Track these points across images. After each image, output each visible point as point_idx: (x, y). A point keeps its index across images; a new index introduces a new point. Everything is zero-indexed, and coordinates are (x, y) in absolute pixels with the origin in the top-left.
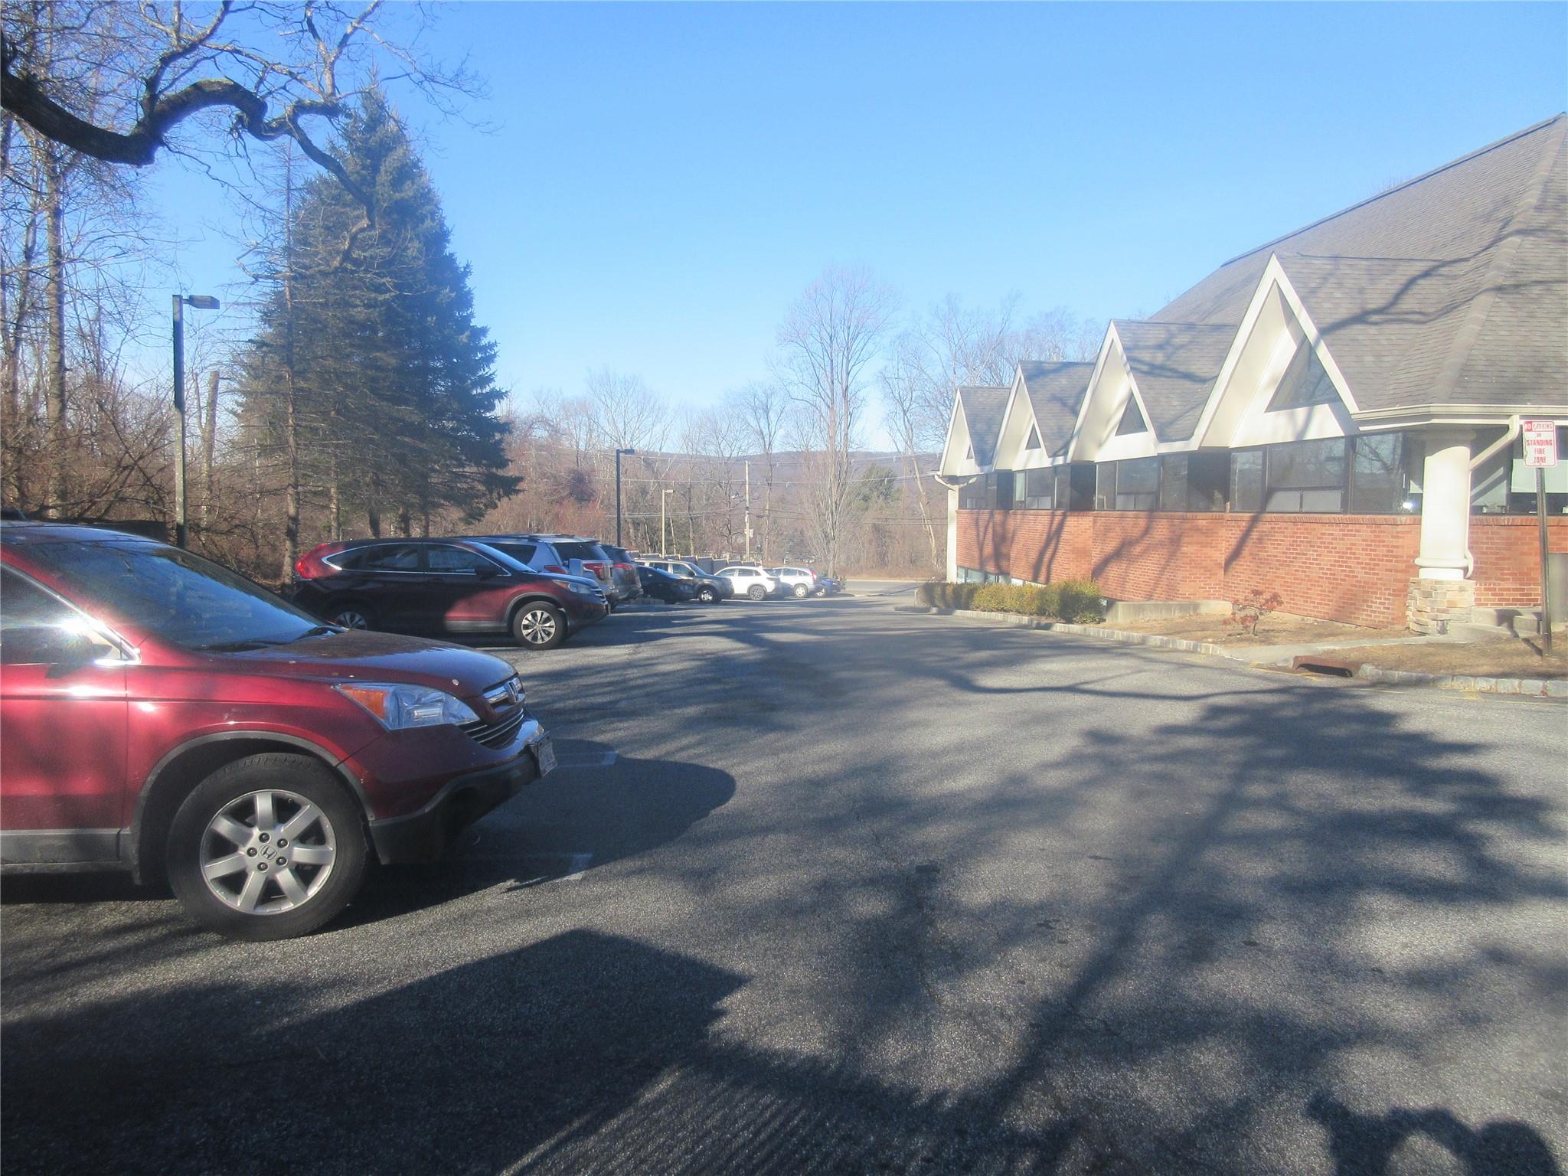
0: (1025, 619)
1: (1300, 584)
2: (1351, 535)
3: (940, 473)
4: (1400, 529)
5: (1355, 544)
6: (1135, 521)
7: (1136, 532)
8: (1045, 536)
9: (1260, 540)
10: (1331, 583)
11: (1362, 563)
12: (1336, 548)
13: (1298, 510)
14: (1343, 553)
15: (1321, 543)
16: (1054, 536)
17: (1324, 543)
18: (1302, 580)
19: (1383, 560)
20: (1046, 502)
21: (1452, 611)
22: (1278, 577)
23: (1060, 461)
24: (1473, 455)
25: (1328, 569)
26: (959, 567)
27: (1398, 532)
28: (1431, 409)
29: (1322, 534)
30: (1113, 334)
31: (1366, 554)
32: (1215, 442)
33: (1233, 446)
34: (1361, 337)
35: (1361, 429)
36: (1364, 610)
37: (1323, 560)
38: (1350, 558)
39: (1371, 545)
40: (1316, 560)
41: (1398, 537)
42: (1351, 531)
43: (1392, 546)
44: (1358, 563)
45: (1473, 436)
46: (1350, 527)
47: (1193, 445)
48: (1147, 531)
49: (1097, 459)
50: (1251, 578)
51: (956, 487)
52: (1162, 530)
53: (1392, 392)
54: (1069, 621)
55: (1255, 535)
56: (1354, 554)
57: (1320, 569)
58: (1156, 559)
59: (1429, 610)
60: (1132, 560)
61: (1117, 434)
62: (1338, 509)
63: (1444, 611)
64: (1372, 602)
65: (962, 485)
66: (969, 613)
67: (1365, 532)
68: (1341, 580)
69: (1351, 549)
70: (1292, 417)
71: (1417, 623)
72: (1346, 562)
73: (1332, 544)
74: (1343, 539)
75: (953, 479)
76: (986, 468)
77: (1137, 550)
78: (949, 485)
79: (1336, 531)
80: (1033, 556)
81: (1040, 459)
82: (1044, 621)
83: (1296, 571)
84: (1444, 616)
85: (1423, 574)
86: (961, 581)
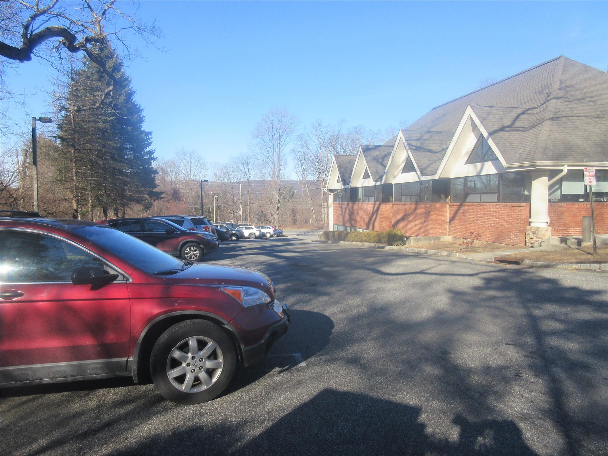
0: (372, 245)
1: (481, 229)
2: (501, 210)
3: (326, 188)
4: (522, 208)
5: (503, 214)
6: (409, 207)
7: (411, 210)
8: (371, 212)
9: (463, 213)
10: (493, 229)
11: (506, 221)
12: (495, 215)
13: (479, 201)
14: (498, 217)
15: (489, 213)
16: (375, 212)
17: (490, 213)
18: (482, 227)
19: (515, 220)
20: (372, 199)
21: (543, 238)
22: (472, 227)
23: (379, 183)
24: (549, 180)
25: (492, 223)
26: (334, 224)
27: (521, 209)
28: (537, 163)
29: (489, 210)
30: (401, 135)
31: (508, 218)
32: (444, 176)
33: (451, 177)
34: (504, 137)
35: (508, 171)
36: (508, 238)
37: (490, 220)
38: (502, 219)
39: (510, 214)
40: (487, 220)
41: (521, 211)
42: (502, 209)
43: (519, 214)
44: (505, 221)
45: (549, 173)
46: (501, 207)
47: (436, 177)
48: (415, 210)
49: (393, 183)
50: (460, 227)
51: (332, 194)
52: (421, 209)
53: (519, 157)
54: (391, 245)
55: (461, 211)
56: (503, 217)
57: (489, 223)
58: (420, 220)
59: (535, 238)
60: (409, 221)
61: (402, 173)
62: (496, 200)
63: (541, 239)
64: (511, 235)
65: (334, 193)
66: (346, 242)
67: (507, 209)
68: (498, 227)
69: (502, 216)
70: (475, 166)
71: (530, 243)
72: (500, 221)
73: (494, 214)
74: (498, 212)
75: (331, 191)
76: (346, 186)
77: (412, 217)
78: (330, 193)
79: (495, 209)
80: (366, 220)
81: (370, 182)
82: (381, 245)
83: (479, 224)
84: (540, 240)
85: (532, 225)
86: (336, 230)
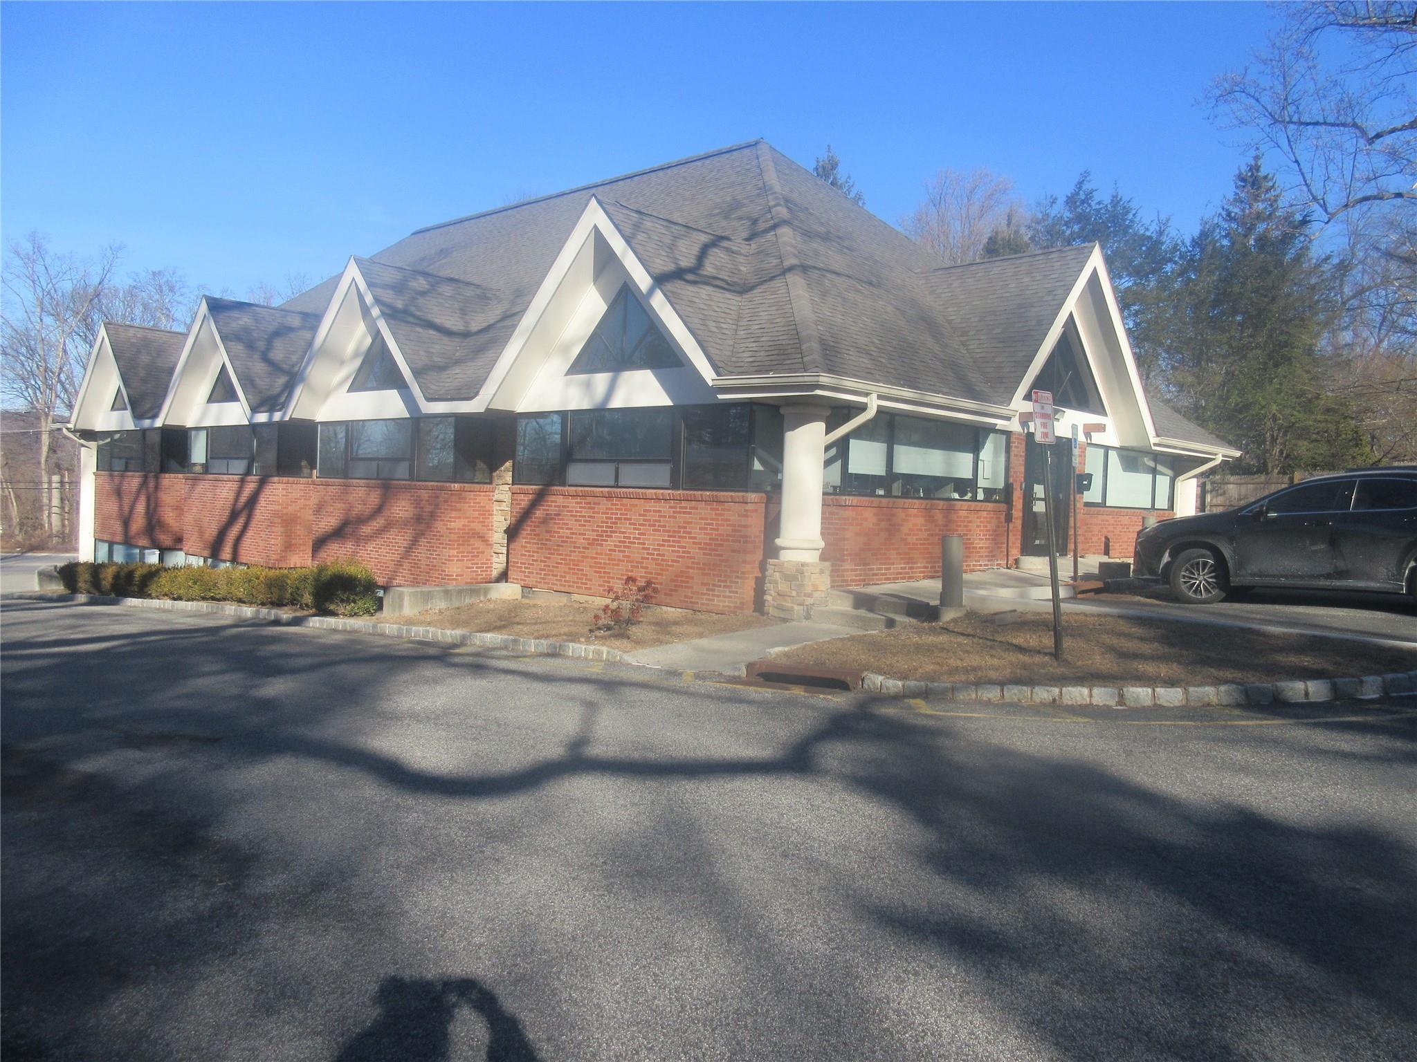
1: (618, 565)
2: (684, 513)
3: (71, 426)
4: (749, 507)
5: (691, 523)
6: (362, 496)
7: (368, 509)
10: (659, 564)
11: (700, 544)
12: (665, 526)
13: (612, 483)
14: (674, 531)
15: (644, 520)
16: (242, 512)
17: (649, 520)
18: (619, 560)
19: (728, 541)
20: (239, 466)
21: (816, 594)
22: (587, 557)
23: (262, 418)
24: (827, 432)
25: (655, 550)
26: (97, 540)
27: (746, 511)
28: (821, 379)
29: (645, 511)
30: (353, 272)
31: (705, 534)
32: (503, 404)
33: (520, 408)
34: (697, 300)
35: (720, 397)
36: (704, 594)
37: (648, 540)
38: (685, 537)
39: (712, 524)
40: (639, 539)
41: (746, 516)
42: (686, 508)
43: (739, 526)
44: (694, 543)
45: (828, 413)
46: (684, 504)
47: (476, 406)
48: (379, 509)
49: (319, 418)
50: (549, 558)
51: (93, 445)
55: (539, 513)
56: (690, 533)
57: (644, 549)
58: (399, 539)
59: (794, 593)
60: (358, 540)
61: (349, 391)
62: (667, 484)
63: (810, 596)
64: (714, 585)
65: (101, 442)
67: (704, 510)
68: (673, 561)
69: (686, 528)
70: (588, 386)
71: (779, 608)
72: (679, 542)
73: (660, 521)
74: (675, 517)
75: (88, 435)
76: (147, 423)
77: (366, 530)
78: (82, 441)
79: (664, 508)
80: (212, 531)
81: (235, 414)
83: (610, 550)
84: (809, 601)
85: (786, 556)
86: (102, 559)
